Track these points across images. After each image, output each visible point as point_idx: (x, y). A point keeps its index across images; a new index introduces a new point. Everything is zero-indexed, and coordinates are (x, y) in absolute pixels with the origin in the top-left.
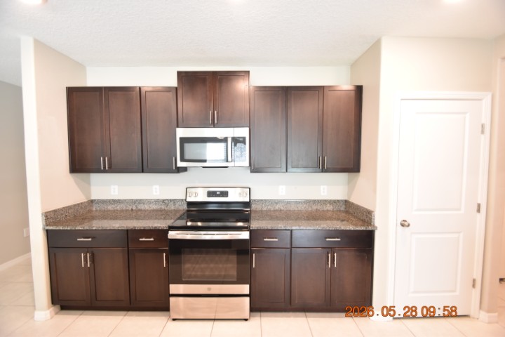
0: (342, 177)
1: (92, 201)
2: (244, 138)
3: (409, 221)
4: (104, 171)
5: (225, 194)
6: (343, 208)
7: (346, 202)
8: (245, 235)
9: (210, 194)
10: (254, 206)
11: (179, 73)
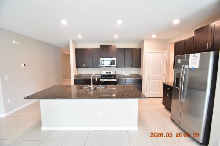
0: (137, 69)
1: (79, 75)
2: (115, 60)
3: (149, 77)
4: (84, 67)
5: (110, 73)
6: (137, 76)
7: (138, 75)
8: (116, 80)
9: (107, 73)
10: (117, 76)
11: (101, 46)
